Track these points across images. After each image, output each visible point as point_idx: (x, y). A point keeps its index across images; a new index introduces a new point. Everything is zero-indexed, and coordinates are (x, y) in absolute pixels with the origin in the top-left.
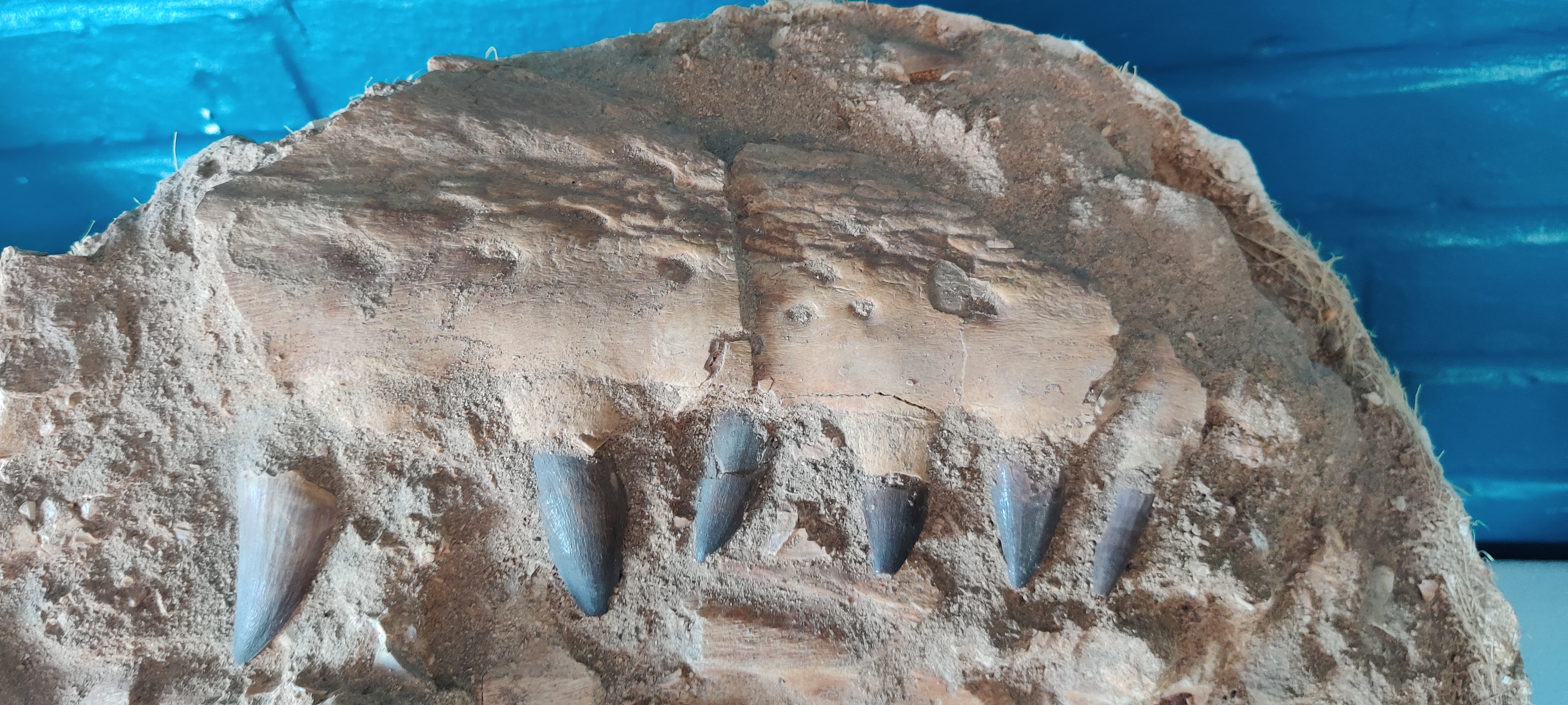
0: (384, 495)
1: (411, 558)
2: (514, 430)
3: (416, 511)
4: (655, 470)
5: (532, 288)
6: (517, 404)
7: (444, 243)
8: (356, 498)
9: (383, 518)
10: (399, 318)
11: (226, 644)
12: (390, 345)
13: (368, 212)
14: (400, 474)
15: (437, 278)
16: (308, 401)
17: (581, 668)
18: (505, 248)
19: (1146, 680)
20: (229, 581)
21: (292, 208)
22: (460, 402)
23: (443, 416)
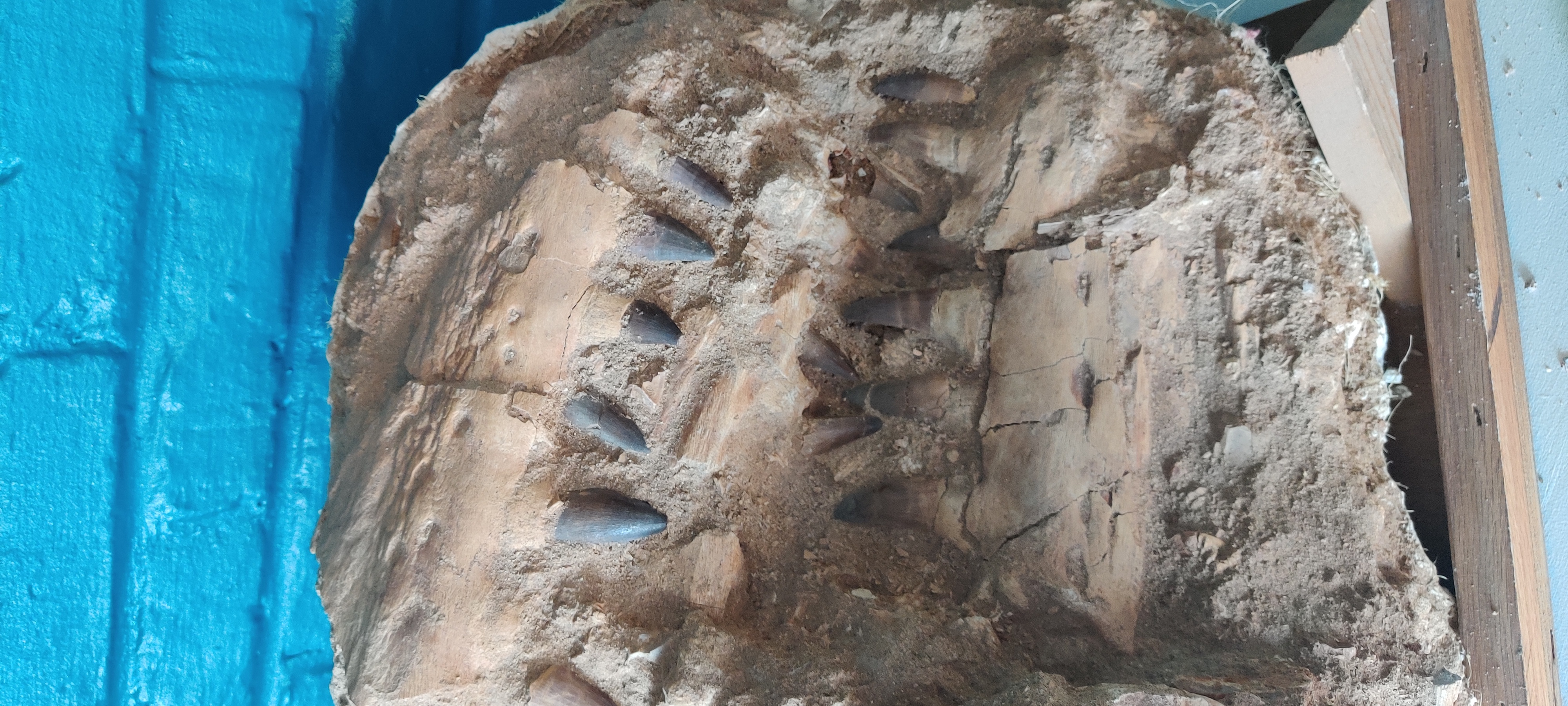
0: (560, 636)
1: (599, 627)
2: (537, 547)
3: (572, 618)
4: (586, 467)
5: (450, 517)
6: (519, 542)
7: (412, 563)
8: (556, 653)
9: (573, 640)
10: (449, 600)
12: (464, 609)
13: (383, 605)
14: (548, 623)
15: (431, 572)
16: (491, 668)
17: (696, 539)
18: (424, 528)
19: (792, 188)
21: (370, 650)
22: (511, 576)
23: (517, 588)
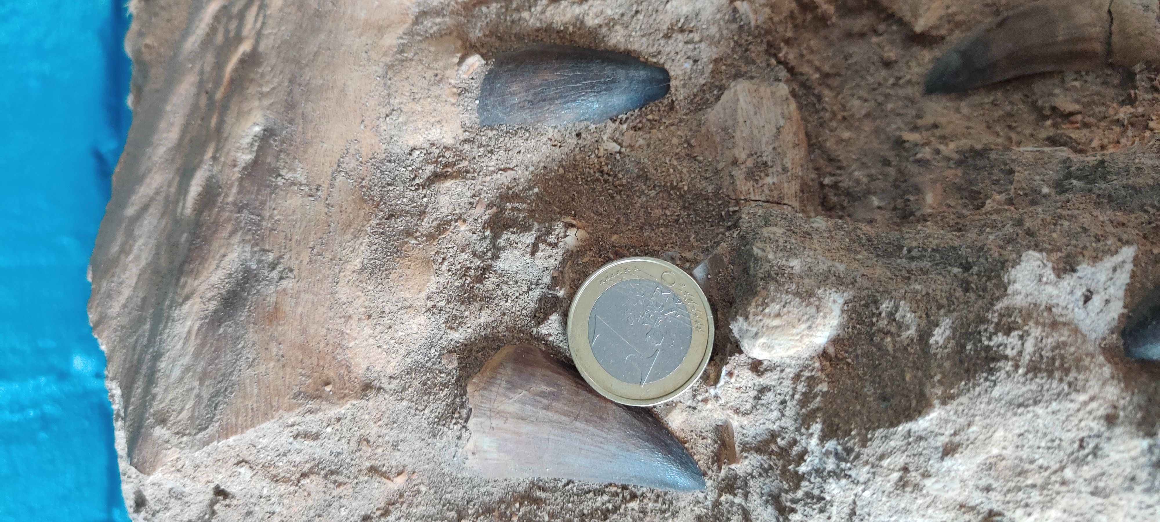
0: (511, 290)
2: (448, 141)
3: (529, 250)
5: (290, 106)
6: (416, 130)
7: (230, 199)
8: (510, 324)
9: (536, 293)
10: (298, 243)
11: (682, 504)
12: (328, 255)
13: (182, 280)
14: (487, 269)
15: (263, 203)
16: (390, 370)
17: (727, 96)
18: (248, 140)
20: (606, 498)
21: (162, 365)
22: (409, 194)
23: (423, 213)
